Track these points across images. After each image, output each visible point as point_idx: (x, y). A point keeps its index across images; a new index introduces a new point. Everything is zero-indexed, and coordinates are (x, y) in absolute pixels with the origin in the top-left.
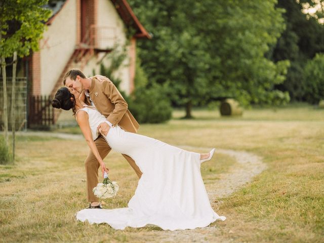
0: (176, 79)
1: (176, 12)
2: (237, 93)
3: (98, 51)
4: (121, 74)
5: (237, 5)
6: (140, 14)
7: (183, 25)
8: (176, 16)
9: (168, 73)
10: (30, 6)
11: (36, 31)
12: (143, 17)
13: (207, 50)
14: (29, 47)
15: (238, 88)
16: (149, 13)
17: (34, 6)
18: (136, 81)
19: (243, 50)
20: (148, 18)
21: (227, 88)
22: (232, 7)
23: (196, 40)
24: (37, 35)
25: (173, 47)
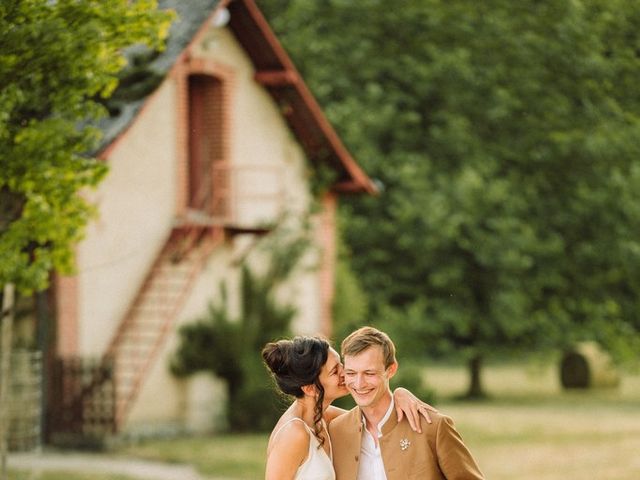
0: (443, 294)
1: (443, 114)
2: (607, 330)
3: (233, 232)
4: (295, 292)
5: (608, 93)
6: (346, 119)
7: (461, 149)
8: (443, 124)
9: (422, 279)
10: (49, 154)
11: (69, 221)
12: (354, 129)
13: (528, 216)
14: (48, 265)
15: (609, 318)
16: (371, 118)
17: (61, 154)
18: (336, 310)
19: (623, 217)
20: (367, 129)
21: (580, 318)
22: (595, 99)
23: (499, 190)
24: (71, 232)
25: (435, 209)
